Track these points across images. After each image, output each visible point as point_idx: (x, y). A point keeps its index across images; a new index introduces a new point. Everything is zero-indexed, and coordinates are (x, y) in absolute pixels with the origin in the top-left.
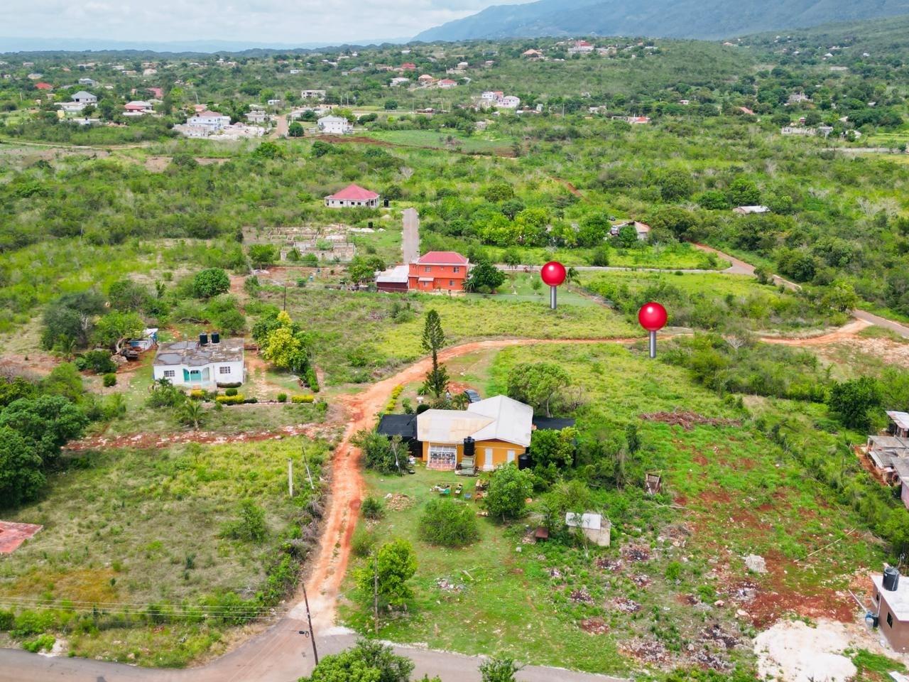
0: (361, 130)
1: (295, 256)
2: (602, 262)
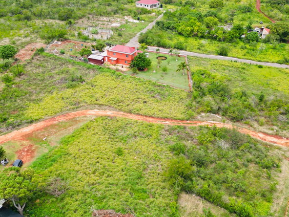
2: (223, 53)
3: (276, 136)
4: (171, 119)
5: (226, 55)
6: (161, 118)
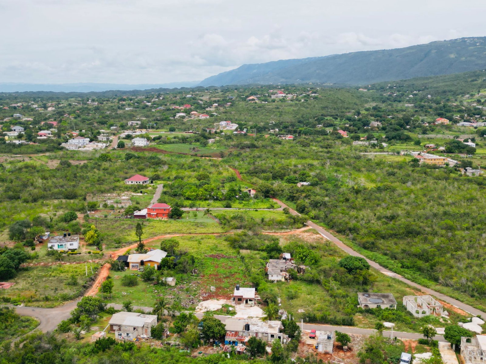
0: (153, 144)
1: (105, 206)
2: (228, 206)
3: (275, 233)
4: (216, 233)
5: (230, 207)
6: (210, 233)
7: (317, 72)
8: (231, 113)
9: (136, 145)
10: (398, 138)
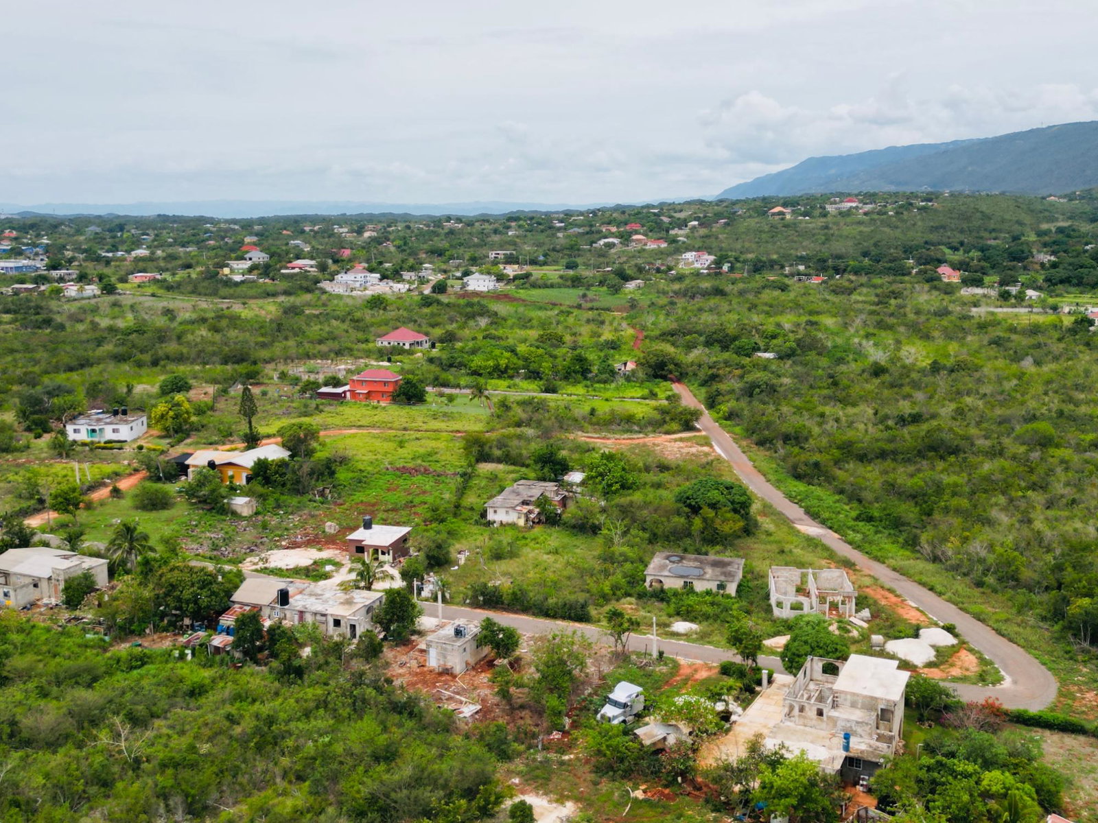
0: (510, 288)
2: (550, 391)
3: (603, 438)
4: (463, 432)
5: (554, 392)
6: (449, 432)
7: (970, 169)
8: (717, 238)
9: (470, 288)
10: (1075, 281)
